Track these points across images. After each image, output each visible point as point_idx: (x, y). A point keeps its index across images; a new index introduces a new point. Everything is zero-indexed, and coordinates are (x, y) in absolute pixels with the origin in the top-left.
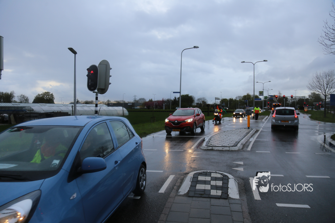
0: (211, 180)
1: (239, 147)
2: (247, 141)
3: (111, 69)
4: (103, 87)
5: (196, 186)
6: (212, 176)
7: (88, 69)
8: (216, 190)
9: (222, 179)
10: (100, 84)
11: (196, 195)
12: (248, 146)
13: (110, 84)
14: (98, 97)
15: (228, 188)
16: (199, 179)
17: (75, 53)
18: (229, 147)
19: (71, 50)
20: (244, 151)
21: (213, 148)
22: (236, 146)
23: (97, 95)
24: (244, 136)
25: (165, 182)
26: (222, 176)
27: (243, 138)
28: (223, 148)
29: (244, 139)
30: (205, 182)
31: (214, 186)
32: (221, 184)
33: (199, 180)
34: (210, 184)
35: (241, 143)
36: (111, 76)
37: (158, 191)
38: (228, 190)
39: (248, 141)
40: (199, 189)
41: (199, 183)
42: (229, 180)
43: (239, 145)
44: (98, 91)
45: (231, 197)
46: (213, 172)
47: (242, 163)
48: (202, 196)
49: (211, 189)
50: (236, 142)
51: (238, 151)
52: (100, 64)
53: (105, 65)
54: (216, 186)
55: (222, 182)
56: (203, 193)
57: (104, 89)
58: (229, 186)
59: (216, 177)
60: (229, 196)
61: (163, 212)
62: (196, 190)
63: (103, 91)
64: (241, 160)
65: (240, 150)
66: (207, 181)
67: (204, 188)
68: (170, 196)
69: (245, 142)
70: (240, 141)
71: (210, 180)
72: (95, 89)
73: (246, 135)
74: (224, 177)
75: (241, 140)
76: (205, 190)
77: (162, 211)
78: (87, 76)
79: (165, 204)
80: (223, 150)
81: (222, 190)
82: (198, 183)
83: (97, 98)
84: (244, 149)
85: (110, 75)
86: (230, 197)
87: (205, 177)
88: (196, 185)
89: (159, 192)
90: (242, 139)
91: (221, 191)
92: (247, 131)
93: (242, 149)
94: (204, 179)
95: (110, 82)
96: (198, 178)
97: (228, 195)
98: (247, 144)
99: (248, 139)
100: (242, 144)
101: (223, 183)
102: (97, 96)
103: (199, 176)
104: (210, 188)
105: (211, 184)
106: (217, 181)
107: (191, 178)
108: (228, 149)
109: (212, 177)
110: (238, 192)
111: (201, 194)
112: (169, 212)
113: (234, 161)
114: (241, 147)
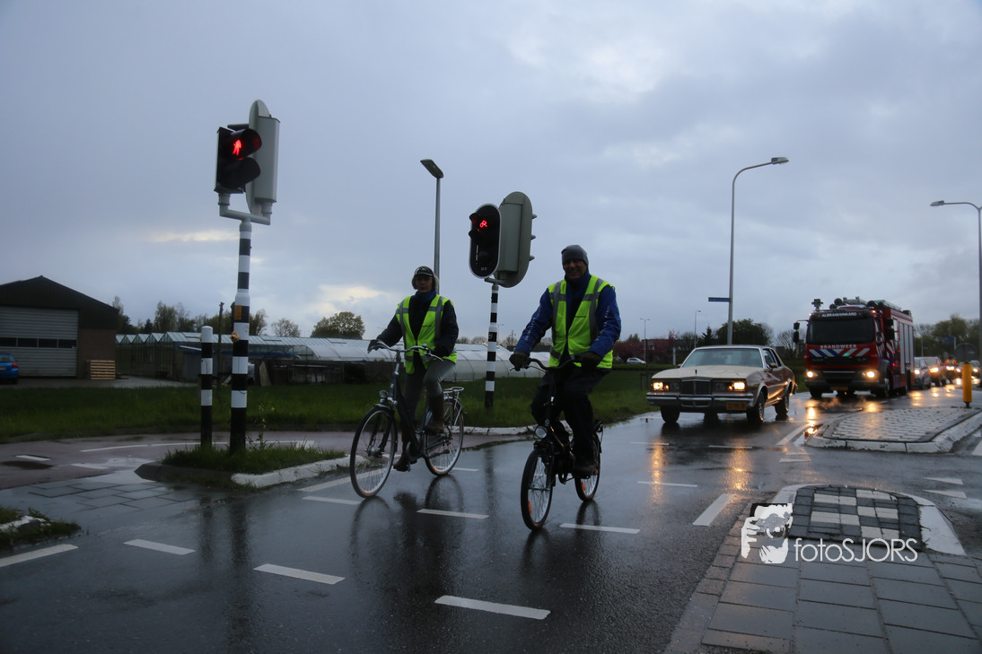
0: (858, 505)
1: (941, 444)
2: (965, 434)
3: (534, 217)
4: (511, 267)
5: (810, 516)
6: (858, 495)
7: (473, 217)
8: (879, 529)
9: (897, 505)
10: (505, 259)
11: (813, 536)
12: (973, 446)
13: (532, 258)
14: (497, 295)
15: (921, 527)
16: (816, 500)
17: (437, 173)
18: (905, 442)
19: (430, 165)
20: (959, 456)
21: (849, 445)
22: (930, 441)
23: (494, 288)
24: (953, 424)
25: (707, 506)
26: (894, 498)
27: (953, 426)
28: (883, 444)
29: (954, 429)
30: (839, 509)
31: (870, 517)
32: (896, 517)
33: (818, 503)
34: (857, 513)
35: (945, 437)
36: (533, 238)
37: (691, 522)
38: (922, 533)
39: (970, 435)
40: (822, 523)
41: (817, 508)
42: (921, 509)
43: (939, 439)
44: (498, 277)
45: (936, 549)
46: (861, 489)
47: (959, 481)
48: (834, 538)
49: (861, 524)
50: (927, 433)
51: (940, 454)
52: (505, 203)
53: (520, 206)
54: (878, 518)
55: (896, 511)
56: (834, 531)
57: (517, 272)
58: (922, 523)
59: (873, 500)
60: (927, 547)
61: (715, 561)
62: (809, 525)
63: (512, 277)
64: (952, 474)
65: (945, 452)
66: (844, 505)
67: (838, 522)
68: (730, 533)
69: (961, 437)
70: (941, 432)
71: (855, 504)
72: (489, 273)
73: (962, 421)
74: (903, 502)
75: (944, 431)
76: (841, 526)
77: (712, 560)
78: (470, 234)
79: (718, 549)
80: (883, 449)
81: (899, 529)
82: (814, 508)
83: (495, 298)
84: (960, 452)
85: (533, 234)
86: (930, 549)
87: (837, 497)
88: (811, 513)
89: (694, 524)
90: (948, 428)
91: (898, 532)
92: (962, 412)
93: (952, 451)
94: (837, 502)
95: (531, 254)
96: (813, 498)
97: (924, 544)
98: (969, 442)
99: (970, 432)
100: (949, 439)
101: (899, 514)
102: (495, 292)
103: (815, 495)
104: (858, 523)
105: (860, 514)
106: (878, 509)
107: (792, 496)
108: (901, 447)
109: (861, 499)
110: (956, 540)
111: (831, 534)
112: (734, 564)
113: (928, 474)
114: (949, 446)
